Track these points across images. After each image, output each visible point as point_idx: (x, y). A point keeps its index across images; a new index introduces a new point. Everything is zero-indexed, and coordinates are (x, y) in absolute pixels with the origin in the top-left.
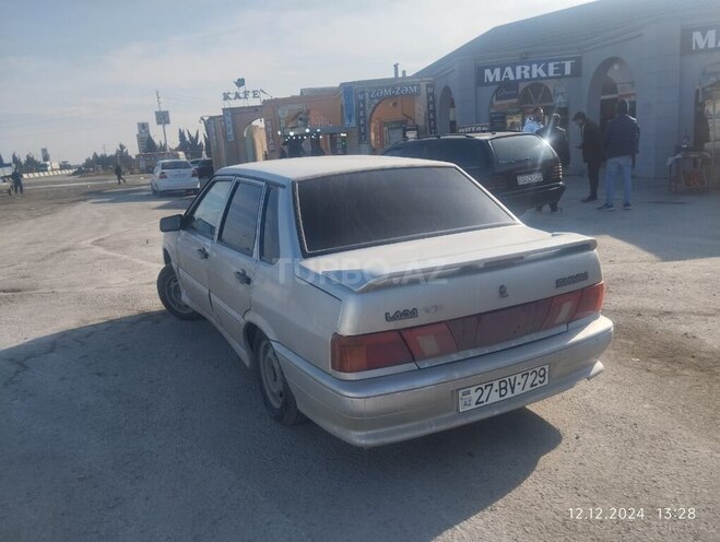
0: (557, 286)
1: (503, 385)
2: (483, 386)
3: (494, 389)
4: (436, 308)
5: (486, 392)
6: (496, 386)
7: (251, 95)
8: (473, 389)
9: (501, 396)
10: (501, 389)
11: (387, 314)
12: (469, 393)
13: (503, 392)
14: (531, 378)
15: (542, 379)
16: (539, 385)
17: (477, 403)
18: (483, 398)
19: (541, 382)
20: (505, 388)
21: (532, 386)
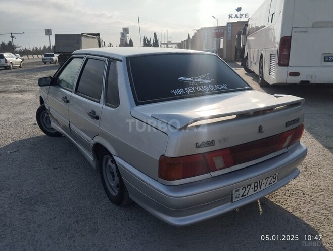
0: (286, 126)
1: (256, 185)
2: (246, 186)
3: (251, 187)
4: (225, 139)
5: (247, 189)
6: (253, 186)
7: (244, 16)
8: (241, 189)
9: (254, 191)
10: (255, 187)
11: (197, 143)
12: (238, 190)
13: (256, 188)
14: (270, 179)
15: (274, 180)
16: (273, 183)
17: (242, 196)
18: (245, 193)
19: (274, 182)
20: (257, 186)
21: (269, 184)
